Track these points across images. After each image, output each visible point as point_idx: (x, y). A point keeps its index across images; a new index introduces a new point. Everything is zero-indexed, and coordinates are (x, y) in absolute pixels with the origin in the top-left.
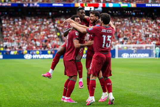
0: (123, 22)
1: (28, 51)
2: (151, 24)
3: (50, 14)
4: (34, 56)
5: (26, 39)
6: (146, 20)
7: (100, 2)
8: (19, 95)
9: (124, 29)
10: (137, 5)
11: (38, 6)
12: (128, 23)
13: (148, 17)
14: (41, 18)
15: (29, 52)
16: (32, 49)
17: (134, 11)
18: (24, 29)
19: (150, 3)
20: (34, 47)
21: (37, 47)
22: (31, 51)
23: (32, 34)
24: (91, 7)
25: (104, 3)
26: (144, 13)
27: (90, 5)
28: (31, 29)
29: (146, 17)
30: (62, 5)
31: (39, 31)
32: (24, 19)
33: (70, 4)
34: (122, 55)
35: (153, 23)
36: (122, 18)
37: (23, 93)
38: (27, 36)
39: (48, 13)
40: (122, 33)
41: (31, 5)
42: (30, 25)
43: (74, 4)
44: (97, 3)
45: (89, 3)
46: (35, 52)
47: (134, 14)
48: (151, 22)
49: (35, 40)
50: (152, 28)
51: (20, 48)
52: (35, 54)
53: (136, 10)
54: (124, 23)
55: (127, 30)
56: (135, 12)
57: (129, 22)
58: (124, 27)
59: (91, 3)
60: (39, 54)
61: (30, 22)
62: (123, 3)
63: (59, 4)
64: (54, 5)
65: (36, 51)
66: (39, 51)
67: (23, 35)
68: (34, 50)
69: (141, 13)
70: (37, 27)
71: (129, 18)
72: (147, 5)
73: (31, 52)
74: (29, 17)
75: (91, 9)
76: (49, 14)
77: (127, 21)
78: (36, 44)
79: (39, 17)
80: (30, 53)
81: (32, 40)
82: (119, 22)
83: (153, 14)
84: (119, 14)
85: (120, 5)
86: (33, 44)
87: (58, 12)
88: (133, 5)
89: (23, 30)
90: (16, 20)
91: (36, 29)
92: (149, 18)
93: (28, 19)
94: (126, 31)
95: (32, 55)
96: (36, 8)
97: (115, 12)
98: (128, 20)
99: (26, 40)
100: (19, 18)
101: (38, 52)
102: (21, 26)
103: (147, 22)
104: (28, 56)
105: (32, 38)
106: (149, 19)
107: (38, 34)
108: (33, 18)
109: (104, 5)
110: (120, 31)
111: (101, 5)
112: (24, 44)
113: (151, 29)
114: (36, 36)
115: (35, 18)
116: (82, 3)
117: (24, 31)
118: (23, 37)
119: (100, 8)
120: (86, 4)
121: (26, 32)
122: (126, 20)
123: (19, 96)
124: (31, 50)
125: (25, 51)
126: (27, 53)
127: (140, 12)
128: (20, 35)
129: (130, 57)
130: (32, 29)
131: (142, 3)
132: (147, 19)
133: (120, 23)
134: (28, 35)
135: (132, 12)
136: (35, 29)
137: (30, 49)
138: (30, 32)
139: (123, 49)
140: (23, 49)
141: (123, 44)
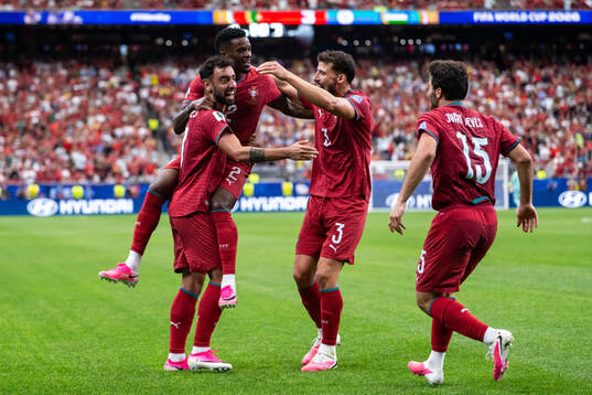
0: (390, 79)
1: (41, 187)
2: (495, 85)
3: (124, 50)
4: (65, 207)
5: (33, 143)
6: (475, 72)
7: (307, 7)
8: (10, 348)
9: (397, 103)
10: (442, 15)
11: (78, 20)
12: (409, 81)
13: (483, 58)
14: (88, 65)
15: (45, 192)
16: (58, 179)
17: (429, 39)
18: (28, 106)
19: (488, 11)
20: (66, 173)
21: (75, 173)
22: (55, 187)
23: (55, 126)
24: (274, 25)
25: (321, 10)
26: (466, 47)
27: (270, 18)
28: (52, 106)
29: (476, 60)
30: (166, 18)
31: (82, 114)
32: (26, 68)
33: (196, 14)
34: (388, 201)
35: (499, 81)
36: (387, 63)
37: (23, 340)
38: (39, 132)
39: (115, 49)
40: (388, 119)
41: (52, 19)
42: (49, 90)
43: (210, 15)
44: (296, 10)
45: (265, 10)
46: (66, 192)
47: (431, 48)
48: (492, 77)
49: (68, 148)
50: (496, 99)
51: (14, 175)
52: (66, 200)
53: (437, 36)
54: (395, 83)
55: (407, 108)
56: (434, 42)
57: (414, 79)
58: (396, 95)
59: (274, 9)
60: (84, 198)
61: (51, 81)
62: (391, 9)
63: (153, 13)
64: (135, 17)
65: (70, 187)
66: (84, 187)
67: (25, 130)
68: (64, 182)
69: (458, 47)
70: (77, 100)
71: (415, 65)
72: (479, 17)
73: (53, 192)
74: (46, 61)
75: (272, 31)
76: (119, 53)
77: (404, 74)
78: (71, 163)
79: (80, 64)
80: (48, 196)
81: (56, 146)
82: (375, 78)
83: (502, 48)
84: (376, 49)
85: (379, 15)
86: (61, 163)
87: (152, 42)
88: (429, 17)
89: (24, 111)
91: (72, 105)
92: (485, 63)
93: (43, 70)
94: (403, 113)
95: (57, 200)
96: (71, 27)
97: (362, 44)
98: (410, 70)
99: (35, 148)
100: (9, 65)
101: (78, 191)
102: (15, 94)
103: (480, 78)
104: (41, 207)
105: (55, 141)
106: (485, 68)
107: (80, 124)
108: (59, 65)
109: (319, 15)
110: (381, 113)
111: (309, 17)
112: (28, 163)
113: (492, 103)
114: (70, 130)
115: (65, 67)
116: (238, 9)
117: (26, 115)
118: (22, 134)
119: (305, 31)
120: (253, 17)
121: (35, 117)
122: (403, 69)
123: (9, 353)
124: (52, 183)
125: (33, 189)
126: (39, 196)
127: (454, 42)
128: (11, 130)
129: (415, 206)
130: (56, 108)
131: (459, 10)
132: (477, 68)
133: (379, 83)
134: (43, 128)
135: (424, 42)
136: (65, 107)
137: (49, 179)
138: (49, 118)
139: (390, 178)
140: (23, 180)
141: (389, 159)
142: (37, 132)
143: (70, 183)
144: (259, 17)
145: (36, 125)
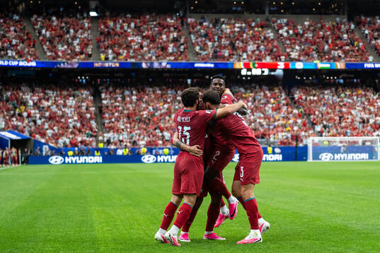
0: (321, 96)
1: (147, 148)
2: (373, 99)
3: (189, 81)
4: (160, 159)
5: (145, 126)
6: (363, 93)
7: (280, 60)
8: (132, 229)
9: (324, 108)
10: (347, 65)
11: (169, 66)
12: (330, 97)
13: (367, 86)
14: (172, 88)
15: (150, 151)
16: (157, 145)
17: (341, 77)
18: (142, 109)
19: (371, 63)
20: (160, 142)
21: (165, 141)
22: (155, 149)
23: (155, 119)
24: (263, 69)
25: (287, 62)
26: (359, 80)
27: (261, 66)
28: (153, 109)
29: (364, 88)
30: (212, 66)
31: (169, 113)
32: (141, 90)
33: (227, 64)
34: (320, 157)
35: (375, 97)
36: (320, 88)
37: (139, 225)
38: (147, 121)
39: (184, 80)
40: (320, 116)
41: (156, 65)
42: (152, 101)
43: (233, 64)
44: (275, 62)
45: (259, 62)
46: (161, 151)
47: (342, 81)
48: (372, 95)
49: (162, 130)
50: (374, 106)
51: (134, 143)
52: (160, 156)
53: (345, 75)
54: (324, 97)
55: (330, 111)
56: (343, 78)
57: (333, 96)
58: (324, 105)
59: (264, 61)
60: (169, 154)
61: (153, 96)
62: (321, 61)
63: (205, 63)
64: (196, 65)
65: (163, 149)
66: (169, 149)
67: (140, 121)
68: (159, 146)
69: (355, 80)
70: (166, 106)
71: (333, 89)
72: (366, 65)
73: (154, 151)
74: (151, 87)
75: (263, 72)
76: (187, 82)
77: (327, 94)
78: (163, 136)
79: (168, 88)
80: (151, 154)
81: (155, 129)
82: (314, 96)
83: (377, 81)
84: (314, 81)
85: (316, 65)
86: (158, 137)
87: (203, 77)
88: (340, 65)
89: (140, 112)
90: (127, 93)
91: (164, 108)
92: (368, 88)
93: (149, 91)
94: (328, 113)
95: (156, 155)
96: (163, 70)
97: (308, 79)
98: (332, 92)
99: (145, 130)
100: (132, 89)
101: (166, 151)
102: (136, 103)
103: (366, 95)
105: (156, 126)
106: (368, 91)
107: (167, 118)
108: (158, 89)
109: (286, 65)
110: (317, 113)
111: (281, 65)
112: (142, 137)
113: (372, 108)
114: (162, 121)
115: (160, 90)
116: (246, 61)
117: (141, 113)
118: (139, 123)
119: (279, 72)
120: (254, 64)
121: (145, 114)
122: (326, 92)
123: (132, 231)
124: (154, 147)
125: (144, 150)
126: (147, 153)
127: (353, 78)
128: (133, 121)
129: (334, 159)
130: (156, 109)
131: (356, 62)
132: (364, 91)
133: (316, 98)
134: (149, 120)
135: (338, 78)
136: (161, 110)
137: (152, 145)
138: (153, 115)
139: (321, 145)
140: (140, 146)
141: (321, 136)
142: (146, 122)
143: (162, 147)
144: (256, 65)
145: (146, 118)
